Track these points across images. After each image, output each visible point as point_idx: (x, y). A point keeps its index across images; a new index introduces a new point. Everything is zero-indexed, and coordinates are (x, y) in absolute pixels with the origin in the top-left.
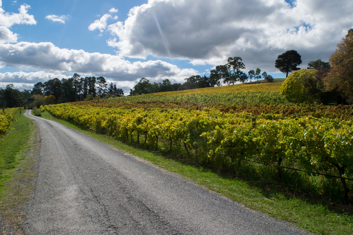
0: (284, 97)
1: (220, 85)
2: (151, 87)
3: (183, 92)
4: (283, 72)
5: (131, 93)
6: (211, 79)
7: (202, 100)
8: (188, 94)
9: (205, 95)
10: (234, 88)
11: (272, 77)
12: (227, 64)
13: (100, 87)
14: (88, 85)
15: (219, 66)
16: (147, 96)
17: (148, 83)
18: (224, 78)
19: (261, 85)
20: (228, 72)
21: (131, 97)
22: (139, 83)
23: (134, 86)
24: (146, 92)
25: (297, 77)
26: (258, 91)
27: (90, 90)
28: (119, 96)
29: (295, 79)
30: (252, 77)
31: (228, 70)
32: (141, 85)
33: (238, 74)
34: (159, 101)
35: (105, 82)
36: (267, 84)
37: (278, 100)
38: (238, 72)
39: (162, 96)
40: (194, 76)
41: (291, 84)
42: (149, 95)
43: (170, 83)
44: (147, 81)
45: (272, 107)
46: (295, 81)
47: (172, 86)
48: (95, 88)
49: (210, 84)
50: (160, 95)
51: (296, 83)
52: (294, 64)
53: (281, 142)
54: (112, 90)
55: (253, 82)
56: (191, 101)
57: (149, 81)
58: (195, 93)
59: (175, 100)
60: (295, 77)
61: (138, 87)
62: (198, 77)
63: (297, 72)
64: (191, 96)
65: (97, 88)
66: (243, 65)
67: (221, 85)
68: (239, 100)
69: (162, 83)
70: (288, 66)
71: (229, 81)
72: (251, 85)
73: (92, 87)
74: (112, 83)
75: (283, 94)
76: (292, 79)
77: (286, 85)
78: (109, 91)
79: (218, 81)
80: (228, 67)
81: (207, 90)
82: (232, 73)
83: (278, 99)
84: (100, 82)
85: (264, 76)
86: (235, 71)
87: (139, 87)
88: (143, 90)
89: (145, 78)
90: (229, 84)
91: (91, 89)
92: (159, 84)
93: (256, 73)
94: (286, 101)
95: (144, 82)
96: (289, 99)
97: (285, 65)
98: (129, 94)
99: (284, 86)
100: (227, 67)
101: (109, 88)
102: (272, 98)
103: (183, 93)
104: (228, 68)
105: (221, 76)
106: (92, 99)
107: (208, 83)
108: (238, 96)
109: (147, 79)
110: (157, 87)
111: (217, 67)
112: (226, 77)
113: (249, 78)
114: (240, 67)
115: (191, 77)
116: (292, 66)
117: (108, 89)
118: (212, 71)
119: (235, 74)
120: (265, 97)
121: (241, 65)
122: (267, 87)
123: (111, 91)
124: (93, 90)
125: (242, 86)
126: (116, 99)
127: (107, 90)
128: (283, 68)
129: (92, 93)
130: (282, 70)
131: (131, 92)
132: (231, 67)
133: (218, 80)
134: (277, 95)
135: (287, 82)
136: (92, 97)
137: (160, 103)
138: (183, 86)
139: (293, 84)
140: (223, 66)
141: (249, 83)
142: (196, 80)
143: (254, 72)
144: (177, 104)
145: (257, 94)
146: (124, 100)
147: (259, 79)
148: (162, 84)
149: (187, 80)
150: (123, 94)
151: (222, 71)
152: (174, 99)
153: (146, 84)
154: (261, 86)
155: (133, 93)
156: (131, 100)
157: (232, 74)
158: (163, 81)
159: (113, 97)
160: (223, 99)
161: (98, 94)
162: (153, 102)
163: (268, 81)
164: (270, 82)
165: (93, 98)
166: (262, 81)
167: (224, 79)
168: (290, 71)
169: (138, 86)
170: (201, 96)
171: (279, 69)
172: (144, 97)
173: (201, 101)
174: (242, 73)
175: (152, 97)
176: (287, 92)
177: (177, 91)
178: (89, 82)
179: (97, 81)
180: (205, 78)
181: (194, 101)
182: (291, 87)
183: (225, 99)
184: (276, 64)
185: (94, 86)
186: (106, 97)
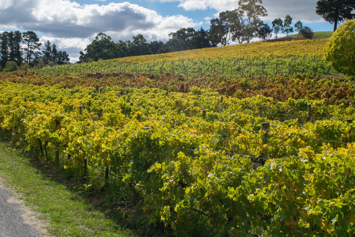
0: (330, 63)
1: (226, 44)
2: (115, 48)
3: (167, 56)
4: (330, 21)
5: (81, 58)
6: (212, 34)
7: (196, 70)
8: (174, 59)
9: (201, 62)
10: (248, 49)
11: (311, 29)
12: (237, 8)
13: (30, 49)
14: (9, 46)
15: (225, 12)
16: (107, 63)
17: (109, 42)
18: (234, 32)
19: (292, 44)
20: (239, 22)
21: (80, 65)
22: (94, 41)
23: (86, 47)
24: (106, 57)
25: (351, 30)
26: (288, 54)
27: (12, 54)
28: (60, 63)
29: (348, 33)
30: (279, 29)
31: (239, 18)
32: (97, 45)
33: (256, 25)
34: (124, 73)
35: (38, 40)
36: (303, 40)
37: (319, 69)
38: (256, 21)
39: (130, 63)
40: (185, 30)
41: (341, 42)
42: (109, 61)
43: (146, 41)
44: (107, 38)
45: (309, 83)
46: (348, 38)
47: (148, 46)
48: (20, 50)
49: (210, 42)
50: (128, 61)
51: (350, 41)
52: (347, 7)
53: (310, 212)
54: (49, 54)
55: (280, 38)
56: (176, 73)
57: (110, 39)
58: (184, 57)
59: (150, 70)
60: (348, 31)
61: (92, 48)
62: (191, 30)
63: (352, 23)
64: (177, 63)
65: (23, 50)
66: (264, 11)
67: (229, 44)
68: (255, 70)
69: (132, 41)
70: (336, 11)
71: (241, 37)
72: (277, 43)
73: (15, 48)
74: (48, 41)
75: (328, 59)
76: (344, 33)
77: (334, 45)
78: (44, 55)
79: (223, 37)
80: (239, 13)
81: (204, 52)
82: (246, 23)
83: (320, 67)
84: (29, 41)
85: (299, 28)
86: (251, 21)
87: (94, 48)
88: (101, 52)
89: (103, 33)
90: (240, 41)
91: (14, 51)
92: (127, 43)
93: (285, 23)
94: (333, 71)
95: (102, 39)
96: (338, 67)
97: (333, 10)
98: (78, 60)
99: (330, 46)
100: (237, 14)
101: (44, 50)
102: (309, 66)
103: (165, 58)
104: (239, 15)
105: (228, 29)
106: (15, 69)
107: (207, 41)
108: (255, 62)
109: (107, 36)
110: (124, 49)
111: (222, 14)
112: (236, 30)
113: (273, 31)
114: (258, 14)
115: (179, 30)
116: (344, 11)
117: (43, 52)
118: (213, 21)
119: (251, 26)
120: (299, 64)
121: (261, 11)
122: (303, 47)
123: (47, 54)
124: (17, 54)
125: (263, 45)
126: (55, 69)
127: (40, 54)
128: (330, 14)
129: (17, 60)
130: (327, 19)
131: (80, 56)
132: (244, 14)
133: (224, 35)
134: (318, 61)
135: (335, 39)
136: (15, 66)
137: (126, 75)
138: (167, 46)
139: (345, 42)
140: (231, 12)
141: (273, 41)
142: (187, 36)
143: (282, 22)
144: (152, 77)
145: (286, 60)
146: (69, 70)
147: (290, 34)
148: (132, 43)
149: (173, 36)
150: (68, 60)
151: (229, 20)
152: (148, 69)
153: (106, 42)
154: (292, 46)
155: (84, 58)
156: (80, 69)
157: (246, 25)
158: (134, 37)
159: (51, 65)
160: (230, 69)
161: (26, 60)
162: (114, 74)
163: (305, 37)
164: (307, 38)
165: (17, 67)
166: (294, 37)
167: (233, 34)
168: (341, 19)
169: (92, 46)
170: (194, 64)
171: (322, 16)
172: (102, 65)
173: (193, 72)
174: (261, 23)
175: (114, 64)
176: (335, 56)
177: (156, 55)
178: (9, 40)
179: (24, 38)
180: (202, 32)
181: (182, 72)
182: (341, 48)
183: (233, 69)
184: (317, 8)
185: (19, 47)
186: (39, 65)
